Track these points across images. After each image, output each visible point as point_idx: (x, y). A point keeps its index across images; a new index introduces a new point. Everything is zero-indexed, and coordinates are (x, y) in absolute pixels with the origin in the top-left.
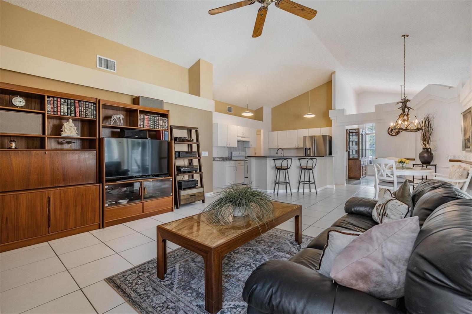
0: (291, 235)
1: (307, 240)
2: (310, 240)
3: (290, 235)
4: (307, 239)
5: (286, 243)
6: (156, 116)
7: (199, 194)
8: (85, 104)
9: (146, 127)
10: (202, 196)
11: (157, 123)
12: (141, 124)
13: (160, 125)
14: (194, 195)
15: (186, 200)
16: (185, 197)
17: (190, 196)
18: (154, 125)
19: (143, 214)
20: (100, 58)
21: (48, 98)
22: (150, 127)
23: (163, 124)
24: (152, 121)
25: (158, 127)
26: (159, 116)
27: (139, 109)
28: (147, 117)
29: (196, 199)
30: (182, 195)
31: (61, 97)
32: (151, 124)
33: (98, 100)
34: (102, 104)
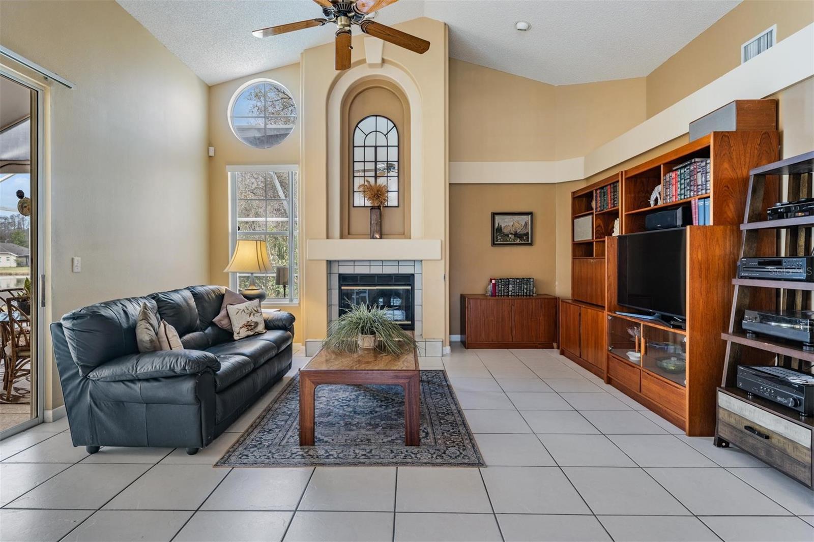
0: (330, 455)
1: (292, 454)
2: (287, 457)
3: (332, 455)
4: (293, 456)
5: (327, 437)
6: (690, 164)
7: (786, 446)
8: (614, 187)
9: (674, 199)
10: (805, 467)
11: (690, 181)
12: (666, 195)
13: (698, 186)
14: (760, 434)
15: (735, 432)
16: (732, 421)
17: (746, 428)
18: (686, 190)
19: (640, 394)
20: (746, 48)
21: (596, 192)
22: (679, 198)
23: (703, 179)
24: (683, 181)
25: (692, 194)
26: (697, 160)
27: (661, 162)
28: (676, 175)
29: (771, 457)
30: (723, 408)
31: (600, 186)
32: (681, 189)
33: (620, 174)
34: (625, 179)
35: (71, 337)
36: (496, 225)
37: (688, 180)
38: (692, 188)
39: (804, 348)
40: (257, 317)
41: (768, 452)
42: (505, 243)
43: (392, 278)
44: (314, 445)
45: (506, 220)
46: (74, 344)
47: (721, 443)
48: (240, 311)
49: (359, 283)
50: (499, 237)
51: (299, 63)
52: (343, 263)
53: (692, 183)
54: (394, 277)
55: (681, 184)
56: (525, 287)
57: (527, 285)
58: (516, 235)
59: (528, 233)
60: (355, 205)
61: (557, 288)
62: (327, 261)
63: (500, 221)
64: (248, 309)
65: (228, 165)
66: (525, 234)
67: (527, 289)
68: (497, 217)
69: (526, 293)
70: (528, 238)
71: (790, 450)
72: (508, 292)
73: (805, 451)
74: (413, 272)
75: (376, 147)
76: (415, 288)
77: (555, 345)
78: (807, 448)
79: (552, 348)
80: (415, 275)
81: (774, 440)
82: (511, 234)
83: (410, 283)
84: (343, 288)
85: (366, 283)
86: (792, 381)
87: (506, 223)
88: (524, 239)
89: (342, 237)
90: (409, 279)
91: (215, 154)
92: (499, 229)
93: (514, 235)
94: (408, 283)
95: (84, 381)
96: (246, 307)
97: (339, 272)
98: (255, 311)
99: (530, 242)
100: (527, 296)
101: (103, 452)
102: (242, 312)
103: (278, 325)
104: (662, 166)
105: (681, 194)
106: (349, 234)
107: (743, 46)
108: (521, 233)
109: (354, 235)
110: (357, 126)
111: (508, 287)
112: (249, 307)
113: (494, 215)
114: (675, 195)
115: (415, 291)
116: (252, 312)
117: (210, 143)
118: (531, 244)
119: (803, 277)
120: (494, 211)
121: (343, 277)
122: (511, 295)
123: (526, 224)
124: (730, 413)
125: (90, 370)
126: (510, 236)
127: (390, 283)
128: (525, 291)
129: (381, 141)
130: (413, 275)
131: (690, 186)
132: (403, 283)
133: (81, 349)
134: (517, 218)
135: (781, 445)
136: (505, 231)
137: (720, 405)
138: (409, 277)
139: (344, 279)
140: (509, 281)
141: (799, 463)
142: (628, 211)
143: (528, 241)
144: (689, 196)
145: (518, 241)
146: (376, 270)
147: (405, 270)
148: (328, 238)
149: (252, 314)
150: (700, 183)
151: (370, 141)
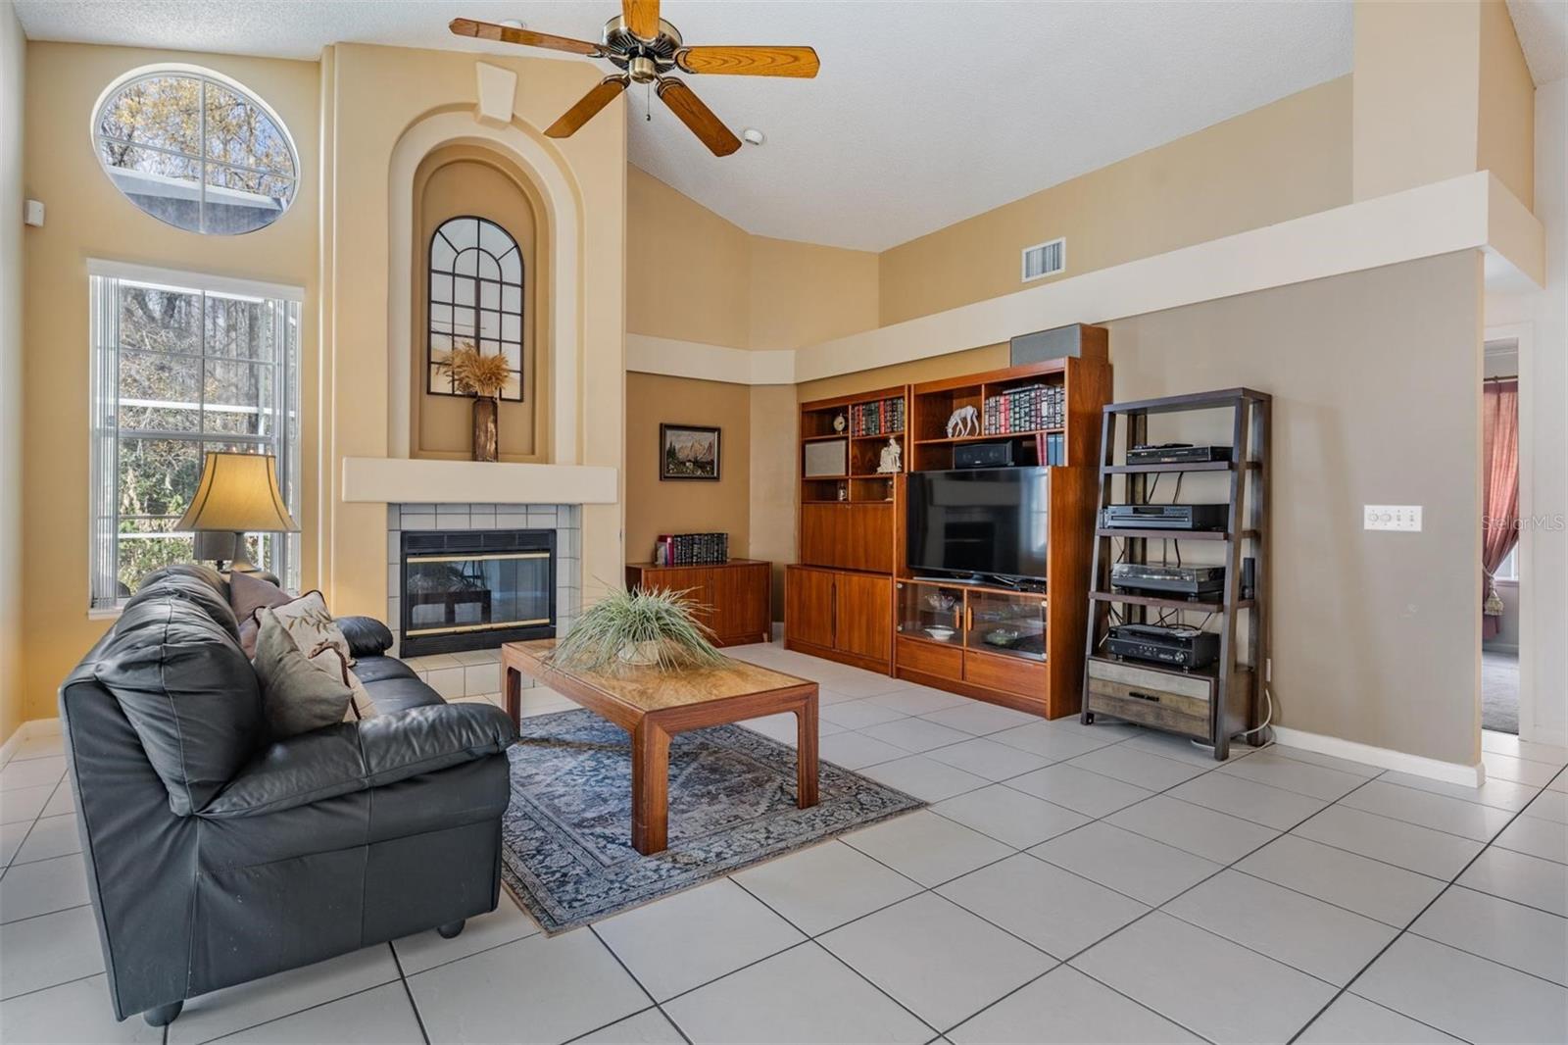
6: (1030, 390)
7: (1180, 705)
8: (893, 404)
9: (1003, 430)
10: (1203, 720)
11: (1031, 411)
12: (990, 425)
13: (1042, 417)
14: (1149, 698)
15: (1113, 703)
16: (1109, 691)
17: (1131, 694)
18: (1023, 420)
19: (964, 682)
20: (1028, 254)
21: (853, 408)
22: (1012, 429)
23: (1051, 410)
24: (1017, 409)
25: (1033, 426)
26: (1041, 386)
27: (983, 382)
28: (1005, 400)
29: (1162, 719)
30: (1096, 679)
31: (866, 401)
32: (1015, 419)
33: (906, 388)
34: (915, 396)
35: (161, 711)
36: (668, 446)
37: (1027, 410)
38: (1033, 419)
39: (1189, 599)
40: (333, 630)
41: (1158, 716)
42: (680, 475)
43: (514, 538)
44: (666, 848)
45: (682, 438)
46: (172, 731)
47: (1089, 719)
48: (297, 621)
49: (445, 549)
50: (671, 466)
51: (318, 64)
52: (411, 510)
53: (1033, 413)
54: (517, 537)
55: (1015, 413)
56: (716, 547)
57: (718, 545)
58: (697, 463)
59: (713, 461)
60: (432, 390)
61: (751, 547)
62: (390, 504)
63: (673, 438)
64: (311, 616)
65: (92, 257)
66: (708, 463)
67: (718, 551)
68: (669, 433)
69: (717, 558)
70: (713, 469)
71: (1184, 707)
72: (692, 558)
73: (1204, 704)
74: (553, 526)
75: (478, 280)
76: (558, 555)
77: (765, 636)
78: (1205, 701)
79: (762, 641)
80: (558, 532)
81: (1165, 700)
82: (690, 461)
83: (549, 547)
84: (409, 560)
85: (462, 550)
86: (1179, 635)
87: (684, 443)
88: (706, 470)
89: (413, 455)
90: (544, 540)
91: (44, 223)
92: (672, 453)
93: (694, 463)
94: (545, 547)
95: (180, 826)
96: (306, 611)
97: (403, 529)
98: (325, 617)
99: (715, 475)
100: (718, 561)
101: (195, 1012)
102: (301, 623)
103: (366, 646)
104: (983, 386)
105: (1015, 425)
106: (421, 449)
107: (1025, 251)
108: (703, 460)
109: (432, 451)
110: (438, 230)
111: (692, 549)
112: (311, 609)
113: (664, 428)
114: (1005, 425)
115: (558, 560)
116: (320, 622)
117: (28, 193)
118: (717, 479)
119: (1189, 525)
120: (667, 421)
121: (410, 537)
122: (697, 562)
123: (711, 446)
124: (1105, 683)
125: (213, 792)
126: (688, 464)
127: (509, 548)
128: (716, 554)
129: (489, 270)
130: (554, 532)
131: (1031, 417)
132: (535, 547)
133: (196, 740)
134: (698, 435)
135: (1173, 705)
136: (681, 456)
137: (1091, 674)
138: (547, 535)
139: (412, 542)
140: (693, 539)
141: (1195, 718)
142: (923, 439)
143: (713, 473)
144: (1028, 429)
145: (699, 473)
146: (482, 523)
147: (538, 522)
148: (389, 456)
149: (321, 625)
150: (1044, 413)
151: (467, 264)
